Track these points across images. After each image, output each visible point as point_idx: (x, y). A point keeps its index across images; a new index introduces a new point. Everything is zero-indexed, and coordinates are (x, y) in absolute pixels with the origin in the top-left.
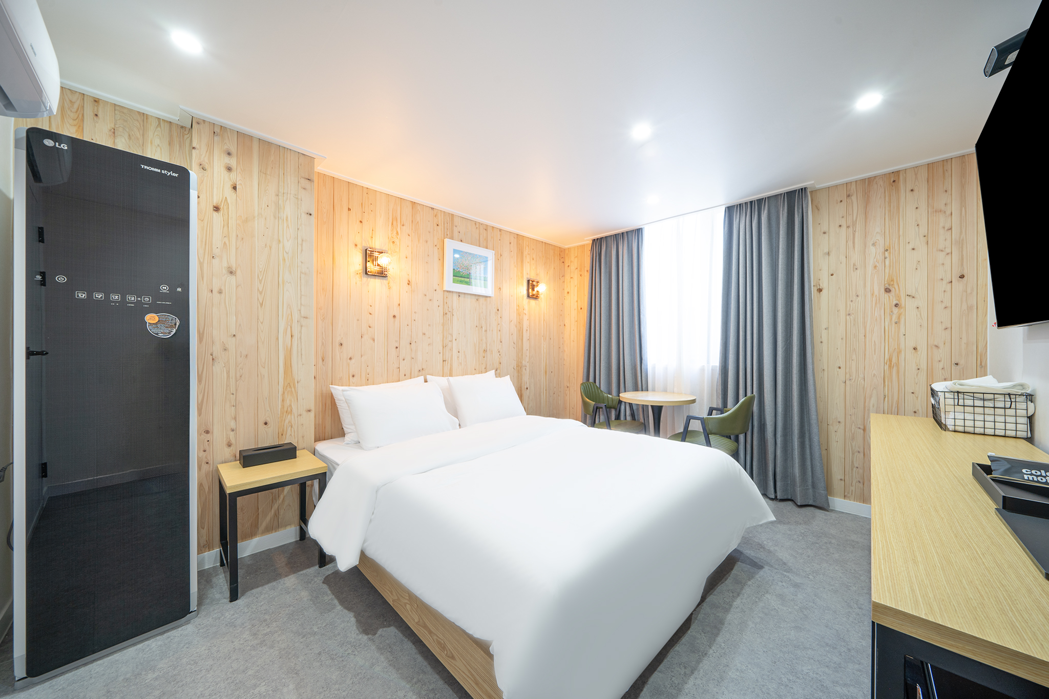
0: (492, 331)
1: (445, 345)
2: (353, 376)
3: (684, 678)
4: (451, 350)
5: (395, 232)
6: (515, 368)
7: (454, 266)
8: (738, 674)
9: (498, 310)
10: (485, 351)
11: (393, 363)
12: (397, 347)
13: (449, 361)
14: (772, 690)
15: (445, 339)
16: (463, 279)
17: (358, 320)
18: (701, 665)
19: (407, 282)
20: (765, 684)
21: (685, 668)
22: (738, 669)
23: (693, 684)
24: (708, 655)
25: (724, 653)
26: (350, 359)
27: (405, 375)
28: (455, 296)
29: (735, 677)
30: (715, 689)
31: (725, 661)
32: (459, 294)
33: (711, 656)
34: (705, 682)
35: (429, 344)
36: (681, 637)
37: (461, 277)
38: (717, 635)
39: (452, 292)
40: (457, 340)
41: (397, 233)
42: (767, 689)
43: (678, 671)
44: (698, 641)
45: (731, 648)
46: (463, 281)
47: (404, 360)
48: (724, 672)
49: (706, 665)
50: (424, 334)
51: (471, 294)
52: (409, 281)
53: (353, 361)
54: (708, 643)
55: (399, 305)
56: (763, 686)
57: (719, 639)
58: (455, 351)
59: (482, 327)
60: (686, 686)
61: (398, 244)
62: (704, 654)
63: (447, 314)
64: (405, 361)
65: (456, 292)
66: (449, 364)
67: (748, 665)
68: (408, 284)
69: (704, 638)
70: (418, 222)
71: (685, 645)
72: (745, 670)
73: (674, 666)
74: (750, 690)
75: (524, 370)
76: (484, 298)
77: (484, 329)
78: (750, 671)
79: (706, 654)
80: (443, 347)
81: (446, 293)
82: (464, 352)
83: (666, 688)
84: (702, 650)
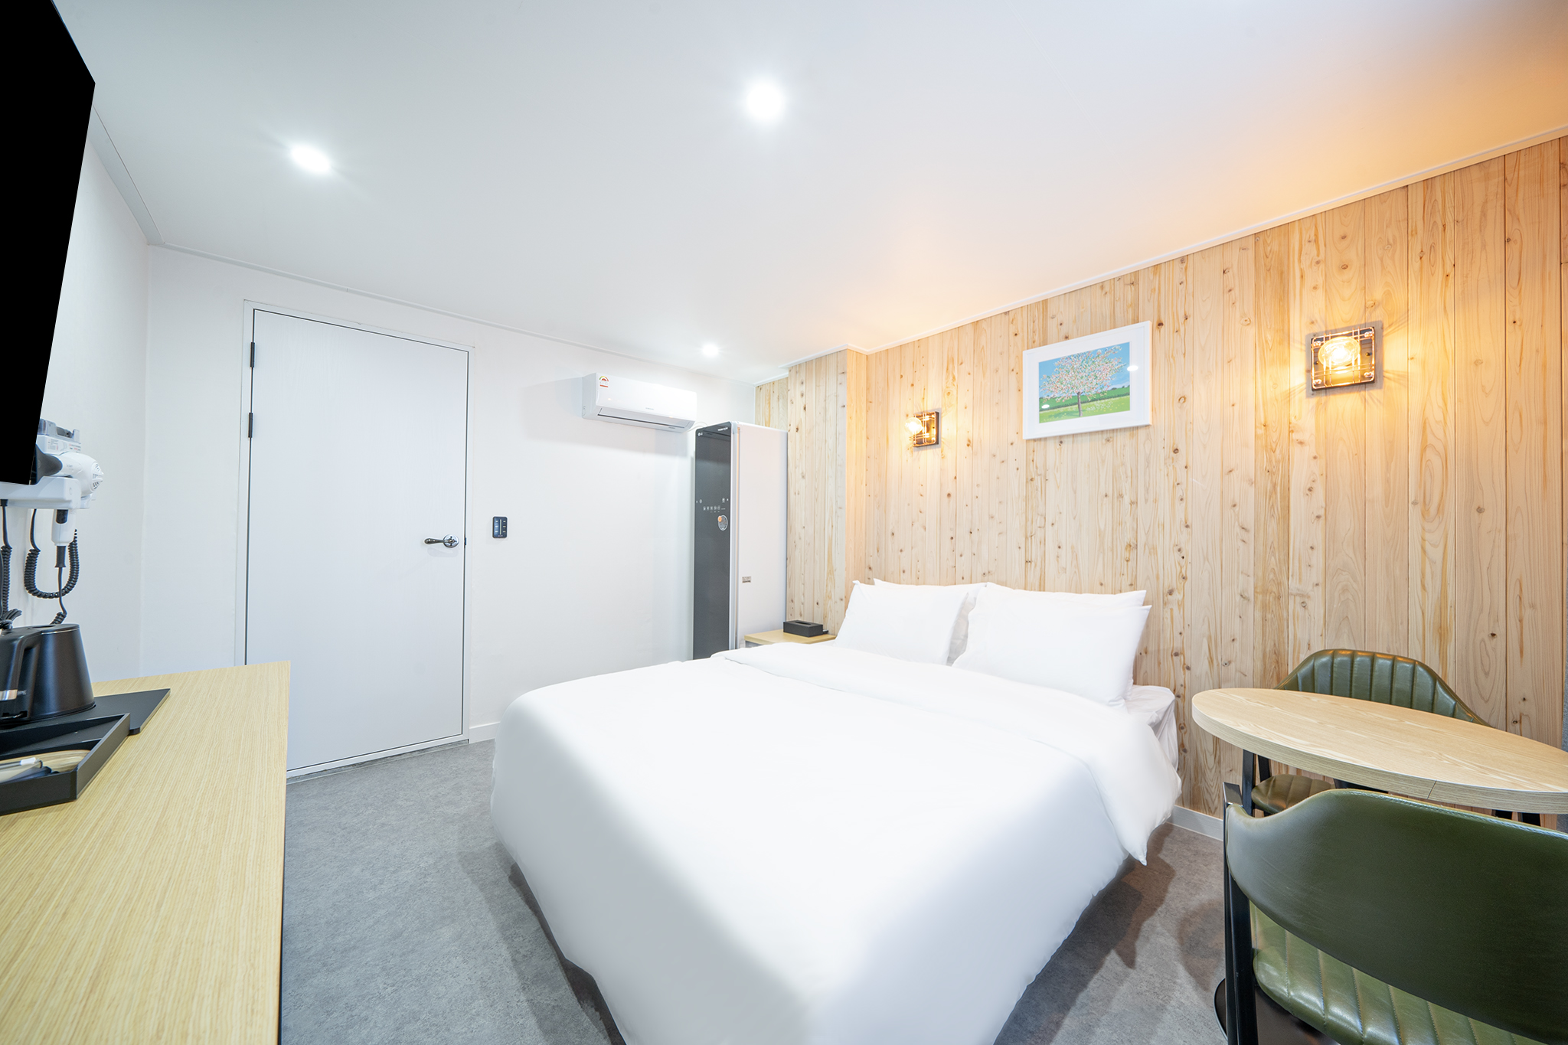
0: (1156, 501)
1: (1029, 534)
2: (904, 572)
3: (514, 949)
4: (1043, 542)
5: (951, 378)
6: (1251, 594)
7: (1040, 393)
8: (474, 1010)
9: (1176, 451)
10: (1131, 547)
11: (948, 559)
12: (952, 538)
13: (1039, 563)
14: (425, 1040)
15: (1029, 523)
16: (1062, 410)
17: (909, 505)
18: (515, 974)
19: (967, 442)
20: (437, 1036)
21: (524, 956)
22: (478, 1015)
23: (503, 954)
24: (521, 990)
25: (508, 1014)
26: (901, 551)
27: (963, 578)
28: (1052, 446)
29: (473, 1005)
30: (480, 973)
31: (499, 1008)
32: (1061, 439)
33: (517, 993)
34: (494, 966)
35: (1000, 534)
36: (566, 972)
37: (1059, 407)
38: (540, 1023)
39: (1045, 439)
40: (1056, 526)
41: (954, 378)
42: (431, 1034)
43: (526, 947)
44: (546, 990)
45: (508, 1029)
46: (1063, 413)
47: (961, 556)
48: (488, 996)
49: (512, 980)
50: (992, 517)
51: (1091, 433)
52: (969, 441)
53: (904, 553)
54: (536, 1002)
55: (956, 478)
56: (438, 1032)
57: (532, 1022)
58: (1051, 546)
59: (1121, 496)
60: (505, 946)
61: (955, 393)
62: (526, 986)
63: (1035, 480)
64: (963, 557)
65: (1055, 437)
66: (1038, 568)
67: (472, 1034)
68: (968, 445)
69: (546, 1000)
70: (983, 347)
71: (552, 971)
72: (471, 1024)
73: (534, 946)
74: (448, 1010)
75: (1294, 606)
76: (1128, 433)
77: (1127, 499)
78: (464, 1031)
79: (524, 989)
80: (1026, 538)
81: (1032, 443)
82: (1072, 547)
83: (517, 928)
84: (533, 987)
